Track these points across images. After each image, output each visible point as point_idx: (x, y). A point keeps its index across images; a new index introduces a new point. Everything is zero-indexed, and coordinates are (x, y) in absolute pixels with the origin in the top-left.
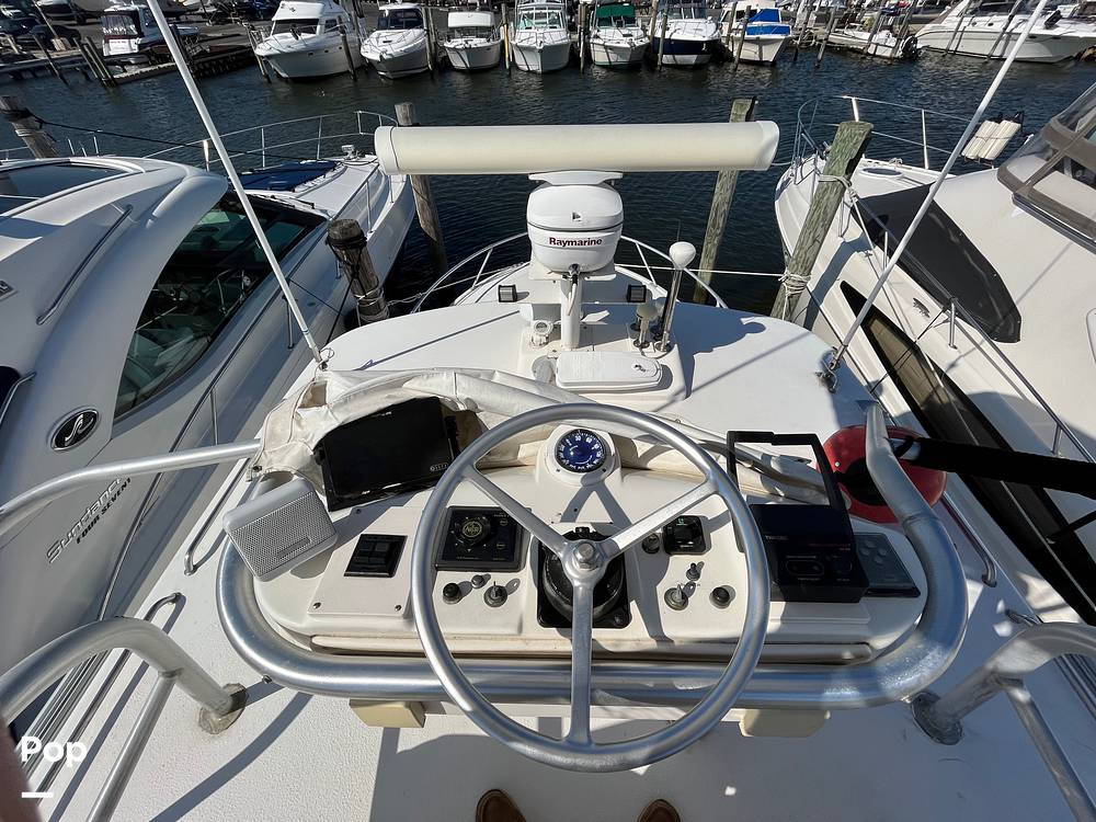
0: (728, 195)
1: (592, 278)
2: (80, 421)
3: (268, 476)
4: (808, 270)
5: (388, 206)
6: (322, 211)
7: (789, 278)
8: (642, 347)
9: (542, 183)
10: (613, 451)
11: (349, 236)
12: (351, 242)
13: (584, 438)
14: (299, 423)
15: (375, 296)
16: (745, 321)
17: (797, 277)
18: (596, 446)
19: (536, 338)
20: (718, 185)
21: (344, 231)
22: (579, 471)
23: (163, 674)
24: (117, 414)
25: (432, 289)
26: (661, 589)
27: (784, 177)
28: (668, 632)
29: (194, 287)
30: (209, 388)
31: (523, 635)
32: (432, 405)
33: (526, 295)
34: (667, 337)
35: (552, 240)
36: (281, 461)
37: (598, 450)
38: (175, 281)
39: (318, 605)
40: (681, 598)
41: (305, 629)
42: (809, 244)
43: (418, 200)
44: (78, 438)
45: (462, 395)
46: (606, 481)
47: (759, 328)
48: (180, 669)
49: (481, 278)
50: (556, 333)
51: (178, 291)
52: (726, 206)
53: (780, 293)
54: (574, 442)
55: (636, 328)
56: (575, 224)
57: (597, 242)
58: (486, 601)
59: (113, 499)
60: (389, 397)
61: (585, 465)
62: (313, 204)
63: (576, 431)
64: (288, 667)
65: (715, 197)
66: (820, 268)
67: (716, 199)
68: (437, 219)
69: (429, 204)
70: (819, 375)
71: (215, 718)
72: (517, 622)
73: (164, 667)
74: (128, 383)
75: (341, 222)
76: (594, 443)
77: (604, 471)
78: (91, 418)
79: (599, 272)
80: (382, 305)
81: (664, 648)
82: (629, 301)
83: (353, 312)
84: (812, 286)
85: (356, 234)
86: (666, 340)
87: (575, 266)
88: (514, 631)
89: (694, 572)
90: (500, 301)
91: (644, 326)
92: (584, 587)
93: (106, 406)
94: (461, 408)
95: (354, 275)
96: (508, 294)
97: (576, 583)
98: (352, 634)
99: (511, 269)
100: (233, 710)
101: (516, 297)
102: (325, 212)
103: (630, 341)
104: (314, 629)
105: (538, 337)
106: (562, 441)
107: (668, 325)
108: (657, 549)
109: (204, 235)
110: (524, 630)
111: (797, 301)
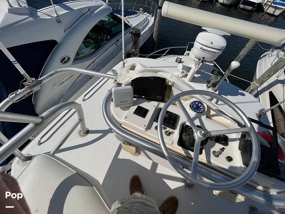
0: (245, 54)
1: (207, 63)
2: (66, 59)
3: (117, 83)
4: (261, 84)
5: (147, 28)
6: (131, 24)
7: (254, 84)
8: (208, 88)
9: (205, 30)
10: (206, 110)
11: (137, 33)
12: (136, 34)
13: (198, 104)
14: (128, 73)
15: (137, 51)
16: (240, 91)
17: (257, 85)
18: (202, 107)
19: (180, 75)
20: (243, 50)
21: (136, 31)
22: (195, 112)
23: (79, 119)
24: (74, 60)
25: (151, 54)
26: (212, 150)
27: (265, 54)
28: (212, 161)
29: (97, 35)
30: (94, 61)
31: (172, 145)
32: (163, 80)
33: (183, 62)
34: (217, 87)
35: (201, 48)
36: (122, 81)
37: (202, 108)
38: (93, 32)
39: (126, 117)
40: (217, 155)
41: (121, 122)
42: (266, 76)
43: (155, 29)
44: (65, 62)
45: (172, 80)
46: (202, 117)
47: (244, 95)
48: (82, 120)
49: (164, 56)
50: (186, 76)
51: (93, 35)
52: (243, 57)
53: (249, 88)
54: (195, 104)
55: (209, 82)
56: (211, 46)
57: (214, 53)
58: (165, 133)
59: (68, 79)
60: (153, 74)
61: (197, 111)
62: (129, 22)
63: (196, 101)
64: (116, 128)
65: (240, 53)
66: (265, 85)
67: (241, 54)
68: (158, 36)
69: (158, 31)
70: (257, 114)
71: (82, 133)
72: (172, 141)
73: (80, 118)
74: (78, 54)
75: (136, 29)
76: (201, 106)
77: (202, 114)
78: (69, 58)
79: (209, 62)
80: (138, 54)
81: (209, 164)
82: (212, 74)
83: (131, 54)
84: (259, 89)
85: (139, 33)
86: (216, 88)
87: (204, 58)
88: (171, 143)
89: (223, 149)
90: (176, 61)
91: (212, 82)
92: (199, 140)
93: (72, 57)
94: (170, 84)
95: (134, 44)
96: (179, 60)
97: (196, 138)
98: (131, 127)
99: (172, 56)
100: (86, 133)
101: (180, 62)
102: (131, 25)
103: (205, 85)
104: (123, 122)
105: (181, 75)
106: (192, 103)
107: (219, 84)
108: (213, 140)
109: (102, 22)
110: (173, 144)
111: (253, 92)
